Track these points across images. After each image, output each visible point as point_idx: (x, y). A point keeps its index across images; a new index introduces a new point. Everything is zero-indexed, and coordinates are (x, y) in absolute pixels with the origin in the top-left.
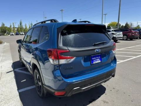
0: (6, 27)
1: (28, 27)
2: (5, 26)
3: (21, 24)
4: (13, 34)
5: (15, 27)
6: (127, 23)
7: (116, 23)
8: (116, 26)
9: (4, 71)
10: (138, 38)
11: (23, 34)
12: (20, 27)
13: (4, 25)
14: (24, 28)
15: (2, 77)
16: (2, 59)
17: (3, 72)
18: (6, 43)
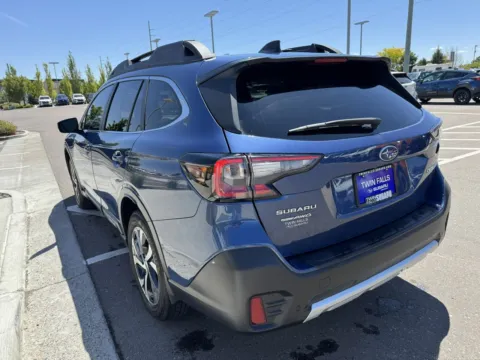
0: (23, 79)
1: (97, 78)
2: (18, 75)
3: (72, 66)
4: (49, 100)
5: (53, 77)
6: (438, 51)
7: (399, 51)
8: (401, 63)
9: (36, 214)
10: (472, 101)
11: (80, 102)
12: (70, 77)
13: (14, 72)
14: (83, 81)
15: (31, 230)
16: (22, 180)
17: (31, 215)
18: (27, 132)
